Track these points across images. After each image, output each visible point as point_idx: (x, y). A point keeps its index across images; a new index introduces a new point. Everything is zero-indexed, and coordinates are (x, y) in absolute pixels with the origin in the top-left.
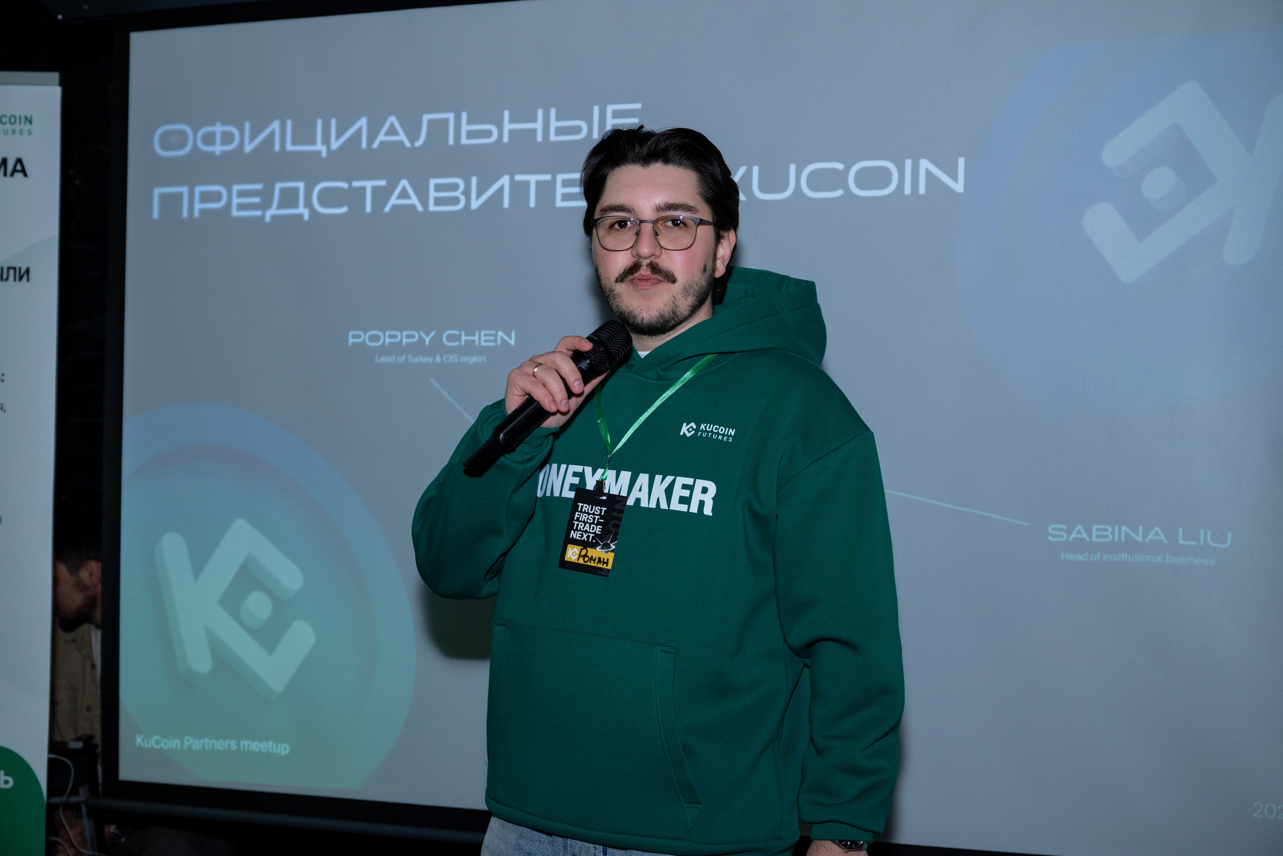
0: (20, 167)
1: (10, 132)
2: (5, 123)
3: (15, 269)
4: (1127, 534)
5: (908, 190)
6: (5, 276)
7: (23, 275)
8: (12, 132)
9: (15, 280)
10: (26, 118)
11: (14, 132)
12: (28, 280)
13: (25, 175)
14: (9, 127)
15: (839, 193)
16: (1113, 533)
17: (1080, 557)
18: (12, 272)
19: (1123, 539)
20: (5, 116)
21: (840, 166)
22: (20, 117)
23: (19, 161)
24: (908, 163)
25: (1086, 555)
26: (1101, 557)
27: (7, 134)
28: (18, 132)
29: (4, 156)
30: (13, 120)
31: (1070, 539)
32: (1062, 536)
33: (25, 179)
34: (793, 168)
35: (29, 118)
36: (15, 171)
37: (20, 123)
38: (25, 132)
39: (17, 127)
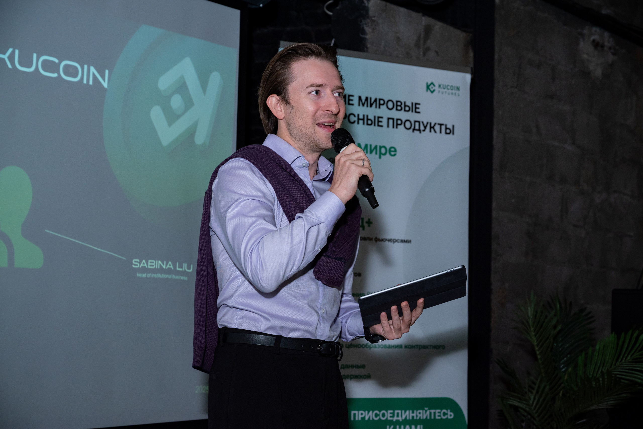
4: (160, 265)
5: (85, 82)
15: (55, 75)
16: (155, 264)
17: (144, 275)
19: (159, 267)
21: (56, 61)
24: (86, 67)
25: (146, 274)
26: (151, 276)
31: (141, 267)
32: (137, 265)
34: (35, 55)
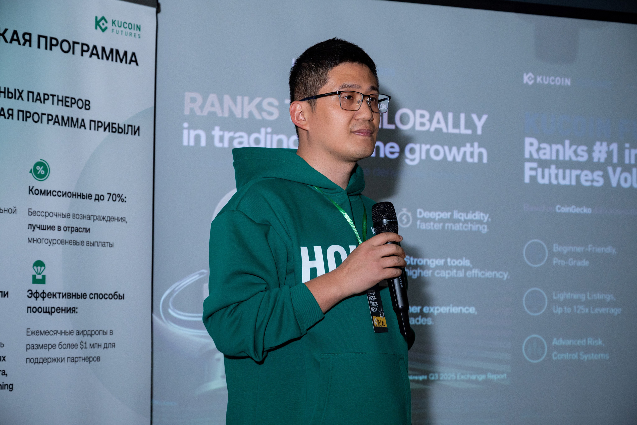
0: (134, 60)
1: (129, 34)
2: (126, 28)
3: (131, 126)
6: (126, 131)
7: (136, 131)
8: (130, 34)
9: (132, 134)
10: (137, 26)
11: (131, 34)
12: (139, 135)
13: (137, 65)
14: (128, 30)
18: (130, 128)
20: (126, 23)
22: (134, 25)
23: (134, 54)
27: (127, 35)
28: (133, 35)
29: (126, 50)
30: (130, 26)
33: (137, 66)
35: (139, 26)
36: (131, 61)
37: (134, 29)
38: (137, 36)
39: (133, 31)
